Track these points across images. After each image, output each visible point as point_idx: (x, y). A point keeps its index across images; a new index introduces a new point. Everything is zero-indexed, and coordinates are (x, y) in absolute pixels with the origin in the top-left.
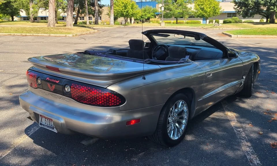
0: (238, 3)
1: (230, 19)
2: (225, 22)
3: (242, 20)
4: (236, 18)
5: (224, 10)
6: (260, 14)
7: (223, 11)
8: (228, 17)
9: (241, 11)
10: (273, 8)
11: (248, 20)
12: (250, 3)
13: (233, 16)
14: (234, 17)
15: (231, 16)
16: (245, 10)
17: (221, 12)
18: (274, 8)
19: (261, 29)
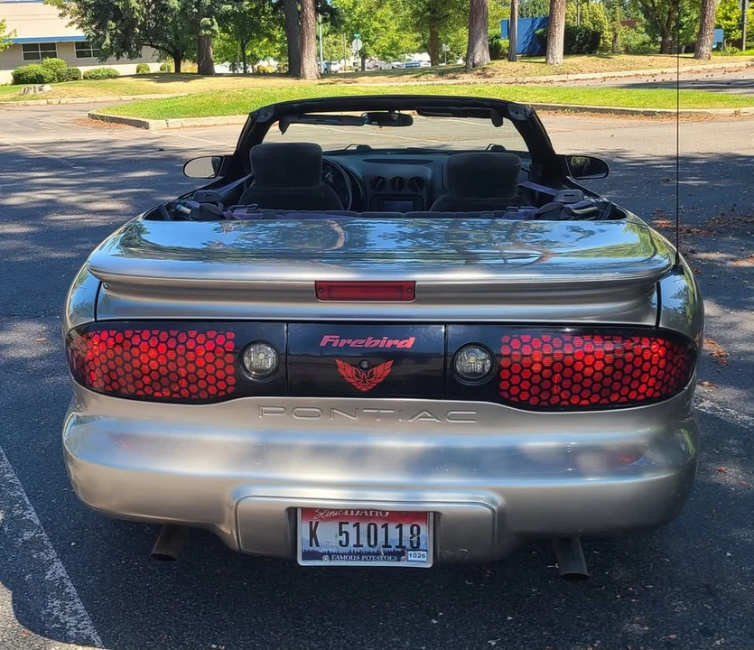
0: (90, 6)
1: (34, 67)
2: (19, 79)
3: (80, 68)
4: (57, 63)
5: (15, 31)
6: (152, 46)
7: (13, 37)
8: (27, 57)
9: (105, 37)
10: (210, 23)
11: (98, 67)
12: (134, 8)
13: (44, 55)
14: (48, 60)
15: (36, 57)
16: (119, 31)
17: (6, 41)
18: (213, 24)
19: (229, 96)
